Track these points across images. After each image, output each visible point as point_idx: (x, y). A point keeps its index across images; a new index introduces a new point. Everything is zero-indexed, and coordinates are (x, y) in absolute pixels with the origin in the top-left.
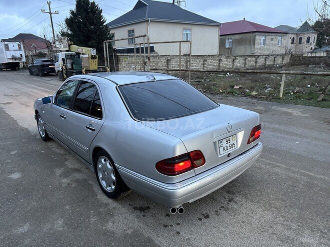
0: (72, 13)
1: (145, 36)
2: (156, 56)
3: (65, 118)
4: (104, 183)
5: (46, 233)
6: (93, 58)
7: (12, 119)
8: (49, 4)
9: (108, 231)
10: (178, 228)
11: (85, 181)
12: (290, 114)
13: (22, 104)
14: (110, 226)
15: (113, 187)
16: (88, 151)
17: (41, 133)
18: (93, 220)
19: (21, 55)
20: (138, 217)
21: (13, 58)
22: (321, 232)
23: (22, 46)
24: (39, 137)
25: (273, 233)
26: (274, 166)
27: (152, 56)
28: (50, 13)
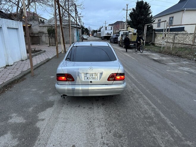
0: (133, 9)
1: (166, 21)
2: (185, 34)
6: (134, 34)
8: (127, 5)
19: (111, 32)
21: (108, 34)
23: (113, 28)
27: (182, 34)
28: (127, 10)
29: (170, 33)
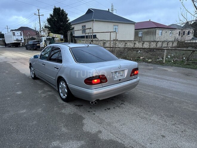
0: (51, 15)
1: (91, 28)
3: (45, 65)
4: (62, 95)
5: (33, 113)
6: (62, 40)
7: (17, 70)
8: (39, 11)
9: (62, 113)
10: (94, 112)
11: (53, 95)
12: (167, 70)
13: (22, 63)
14: (63, 111)
15: (66, 96)
16: (55, 80)
17: (32, 75)
18: (55, 109)
19: (22, 39)
20: (77, 108)
21: (17, 40)
22: (161, 116)
23: (22, 33)
24: (31, 78)
25: (138, 116)
26: (149, 92)
27: (95, 40)
28: (39, 15)
29: (86, 39)
